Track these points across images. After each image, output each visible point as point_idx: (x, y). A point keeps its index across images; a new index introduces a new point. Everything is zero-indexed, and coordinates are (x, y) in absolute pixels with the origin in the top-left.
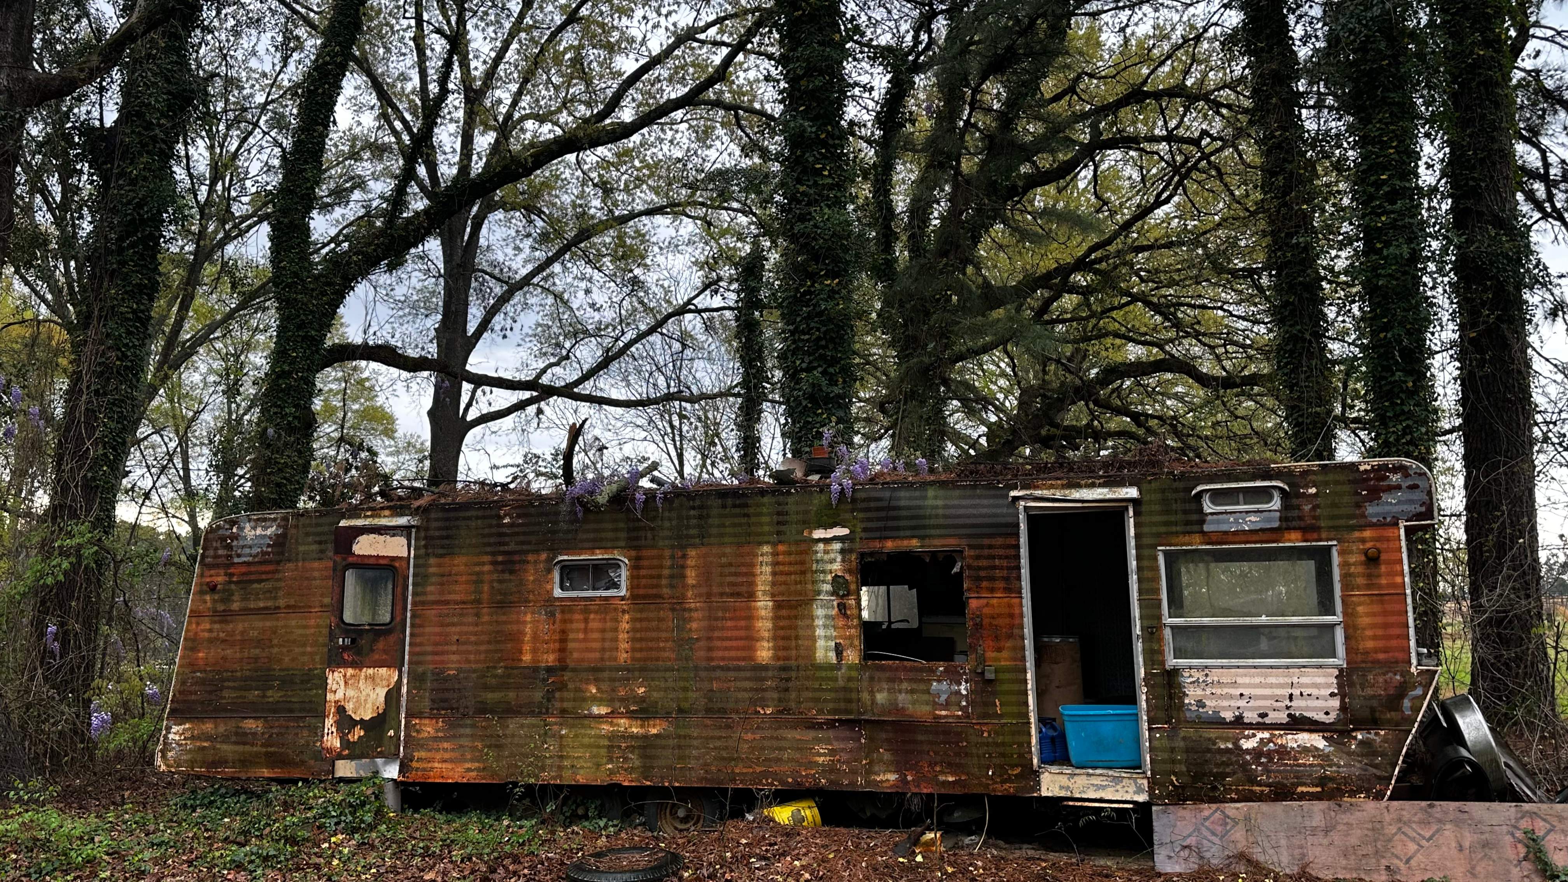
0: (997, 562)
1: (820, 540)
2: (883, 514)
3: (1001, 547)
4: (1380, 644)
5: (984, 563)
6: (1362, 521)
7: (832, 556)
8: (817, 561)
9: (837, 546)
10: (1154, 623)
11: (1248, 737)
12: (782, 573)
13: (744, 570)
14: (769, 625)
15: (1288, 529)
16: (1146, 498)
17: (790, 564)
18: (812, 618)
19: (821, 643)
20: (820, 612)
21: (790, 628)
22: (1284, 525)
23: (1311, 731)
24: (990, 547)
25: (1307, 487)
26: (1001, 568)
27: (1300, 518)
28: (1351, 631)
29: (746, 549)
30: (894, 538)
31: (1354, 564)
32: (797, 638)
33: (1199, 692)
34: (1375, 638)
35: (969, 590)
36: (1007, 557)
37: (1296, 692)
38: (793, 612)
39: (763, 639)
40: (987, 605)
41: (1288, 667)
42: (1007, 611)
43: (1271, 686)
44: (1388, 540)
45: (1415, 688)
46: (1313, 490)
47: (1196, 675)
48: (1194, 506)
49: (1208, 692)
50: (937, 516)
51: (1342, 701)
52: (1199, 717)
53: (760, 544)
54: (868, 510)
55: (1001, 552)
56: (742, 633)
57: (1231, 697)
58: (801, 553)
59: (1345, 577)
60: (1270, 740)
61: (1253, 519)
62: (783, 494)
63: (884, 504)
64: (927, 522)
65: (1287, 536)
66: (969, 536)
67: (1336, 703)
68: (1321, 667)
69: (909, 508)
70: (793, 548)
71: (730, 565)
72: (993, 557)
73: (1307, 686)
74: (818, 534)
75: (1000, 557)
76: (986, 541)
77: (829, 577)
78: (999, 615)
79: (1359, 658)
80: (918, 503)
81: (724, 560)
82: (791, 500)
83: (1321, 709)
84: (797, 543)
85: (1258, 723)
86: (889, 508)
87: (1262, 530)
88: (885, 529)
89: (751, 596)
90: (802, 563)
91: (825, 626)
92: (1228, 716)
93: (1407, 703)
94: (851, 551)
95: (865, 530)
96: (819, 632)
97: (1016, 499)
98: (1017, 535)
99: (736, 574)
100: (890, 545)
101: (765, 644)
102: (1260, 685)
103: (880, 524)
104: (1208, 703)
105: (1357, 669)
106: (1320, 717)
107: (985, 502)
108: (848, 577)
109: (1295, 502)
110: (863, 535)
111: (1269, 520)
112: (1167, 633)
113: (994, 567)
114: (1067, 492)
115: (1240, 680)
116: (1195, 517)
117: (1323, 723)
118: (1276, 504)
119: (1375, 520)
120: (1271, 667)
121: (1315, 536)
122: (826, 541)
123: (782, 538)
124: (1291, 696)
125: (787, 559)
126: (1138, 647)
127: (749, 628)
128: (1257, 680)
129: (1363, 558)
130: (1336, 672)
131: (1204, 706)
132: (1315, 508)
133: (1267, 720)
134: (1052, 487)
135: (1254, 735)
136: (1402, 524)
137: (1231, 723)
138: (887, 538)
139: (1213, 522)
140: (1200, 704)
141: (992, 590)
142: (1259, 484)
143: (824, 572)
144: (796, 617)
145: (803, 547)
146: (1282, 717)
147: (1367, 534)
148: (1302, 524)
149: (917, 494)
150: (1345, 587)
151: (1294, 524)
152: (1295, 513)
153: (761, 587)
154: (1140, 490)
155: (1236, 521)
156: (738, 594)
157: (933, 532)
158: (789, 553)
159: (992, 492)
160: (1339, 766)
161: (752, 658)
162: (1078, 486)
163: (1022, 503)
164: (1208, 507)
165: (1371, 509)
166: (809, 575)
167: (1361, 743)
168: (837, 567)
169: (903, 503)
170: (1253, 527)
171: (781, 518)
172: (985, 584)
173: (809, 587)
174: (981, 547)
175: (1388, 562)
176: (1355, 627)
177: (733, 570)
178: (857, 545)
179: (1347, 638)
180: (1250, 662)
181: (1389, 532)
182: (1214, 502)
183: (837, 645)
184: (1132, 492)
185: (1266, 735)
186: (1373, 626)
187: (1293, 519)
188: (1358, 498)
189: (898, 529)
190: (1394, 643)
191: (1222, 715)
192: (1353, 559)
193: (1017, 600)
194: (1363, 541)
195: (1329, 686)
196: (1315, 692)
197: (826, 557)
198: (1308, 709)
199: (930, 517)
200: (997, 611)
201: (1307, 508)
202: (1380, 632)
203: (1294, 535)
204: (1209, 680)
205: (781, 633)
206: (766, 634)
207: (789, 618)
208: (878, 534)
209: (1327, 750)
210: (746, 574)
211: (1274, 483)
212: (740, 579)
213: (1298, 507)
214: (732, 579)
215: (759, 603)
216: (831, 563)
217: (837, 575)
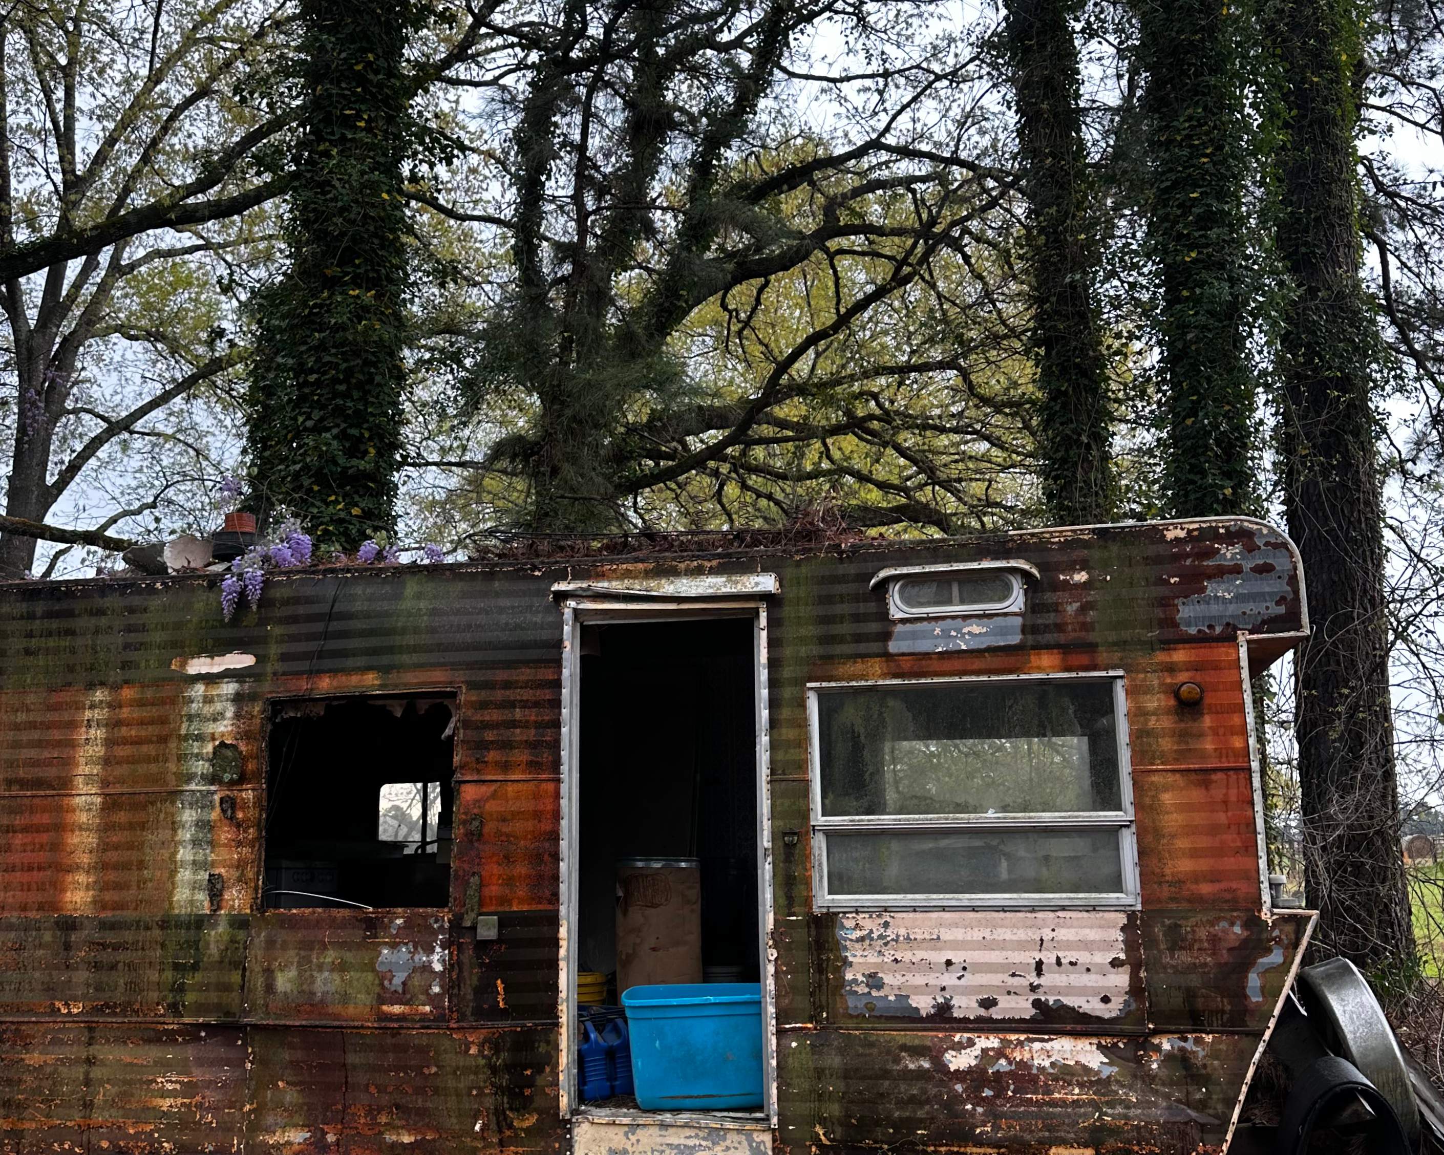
0: (518, 714)
1: (199, 678)
2: (319, 627)
3: (526, 685)
4: (1203, 865)
5: (494, 715)
6: (1170, 633)
7: (218, 706)
8: (190, 718)
9: (229, 688)
10: (794, 824)
11: (959, 1047)
12: (125, 742)
13: (56, 735)
14: (91, 839)
15: (1038, 647)
16: (791, 594)
17: (142, 723)
18: (175, 826)
19: (185, 875)
20: (188, 816)
21: (130, 846)
22: (1030, 639)
23: (1076, 1034)
24: (507, 685)
25: (1072, 568)
26: (525, 725)
27: (1059, 627)
28: (1149, 838)
29: (65, 697)
30: (334, 672)
31: (1154, 713)
32: (141, 865)
33: (873, 958)
34: (1194, 853)
35: (462, 767)
36: (536, 704)
37: (1049, 958)
38: (140, 816)
39: (78, 867)
40: (494, 796)
41: (1033, 909)
42: (527, 805)
43: (1002, 945)
44: (1216, 666)
45: (1269, 951)
46: (1081, 577)
47: (869, 924)
48: (872, 607)
49: (888, 959)
50: (416, 631)
51: (1134, 976)
52: (870, 1007)
53: (91, 686)
54: (293, 620)
55: (527, 694)
56: (43, 857)
57: (930, 966)
58: (163, 702)
59: (1139, 736)
60: (1000, 1053)
61: (976, 629)
62: (140, 591)
63: (324, 608)
64: (398, 640)
65: (1034, 660)
66: (471, 666)
67: (1121, 979)
68: (1094, 908)
69: (367, 615)
70: (149, 694)
71: (33, 726)
72: (511, 705)
73: (1069, 946)
74: (198, 666)
75: (525, 704)
76: (501, 675)
77: (209, 748)
78: (516, 815)
79: (1166, 892)
80: (385, 606)
81: (21, 717)
82: (155, 603)
83: (1093, 991)
84: (157, 683)
85: (979, 1019)
86: (330, 616)
87: (990, 650)
88: (321, 655)
89: (64, 784)
90: (163, 721)
91: (196, 843)
92: (924, 1004)
93: (1254, 980)
94: (252, 697)
95: (284, 657)
96: (185, 854)
97: (562, 596)
98: (557, 663)
99: (39, 744)
100: (325, 685)
101: (82, 878)
102: (985, 945)
103: (312, 646)
104: (888, 979)
105: (1162, 913)
106: (1092, 1006)
107: (505, 602)
108: (243, 747)
109: (1050, 597)
110: (279, 667)
111: (1003, 631)
112: (819, 844)
113: (513, 724)
114: (653, 583)
115: (947, 935)
116: (874, 627)
117: (1099, 1019)
118: (1016, 601)
119: (1193, 631)
120: (1004, 909)
121: (1085, 659)
122: (210, 679)
123: (131, 674)
124: (1039, 966)
125: (137, 713)
126: (766, 870)
127: (56, 847)
128: (976, 935)
129: (1172, 702)
130: (1122, 919)
131: (880, 985)
132: (1084, 609)
133: (996, 1013)
134: (627, 574)
135: (971, 1043)
136: (1243, 638)
137: (930, 1018)
138: (320, 672)
139: (904, 637)
140: (873, 980)
141: (506, 767)
142: (986, 564)
143: (200, 738)
144: (143, 826)
145: (167, 691)
146: (1022, 1007)
147: (1180, 656)
148: (1062, 638)
149: (387, 588)
150: (1139, 756)
151: (1049, 638)
152: (1051, 618)
153: (84, 769)
154: (781, 581)
155: (946, 634)
156: (39, 783)
157: (406, 658)
158: (141, 703)
159: (522, 586)
160: (1128, 1105)
161: (54, 906)
162: (672, 573)
163: (572, 603)
164: (897, 608)
165: (1186, 611)
166: (173, 745)
167: (1169, 1058)
168: (224, 727)
169: (358, 606)
170: (974, 645)
171: (133, 637)
172: (492, 756)
173: (172, 767)
174: (489, 685)
175: (1217, 711)
176: (1158, 833)
177: (36, 735)
178: (267, 688)
179: (1143, 853)
180: (965, 898)
181: (1221, 652)
182: (908, 601)
183: (213, 880)
184: (767, 583)
185: (993, 1042)
186: (1191, 830)
187: (1046, 628)
188: (1162, 591)
189: (344, 654)
190: (1229, 863)
191: (914, 1002)
192: (1152, 703)
193: (551, 786)
194: (1171, 668)
195: (1108, 945)
196: (1083, 957)
197: (208, 710)
198: (1070, 990)
199: (403, 631)
200: (514, 806)
201: (1072, 608)
202: (1204, 842)
203: (1046, 659)
204: (890, 933)
205: (113, 856)
206: (86, 859)
207: (131, 826)
208: (305, 665)
209: (1107, 1072)
210: (59, 744)
211: (1013, 563)
212: (46, 754)
213: (1056, 608)
214: (32, 753)
215: (77, 800)
216: (215, 720)
217: (223, 744)
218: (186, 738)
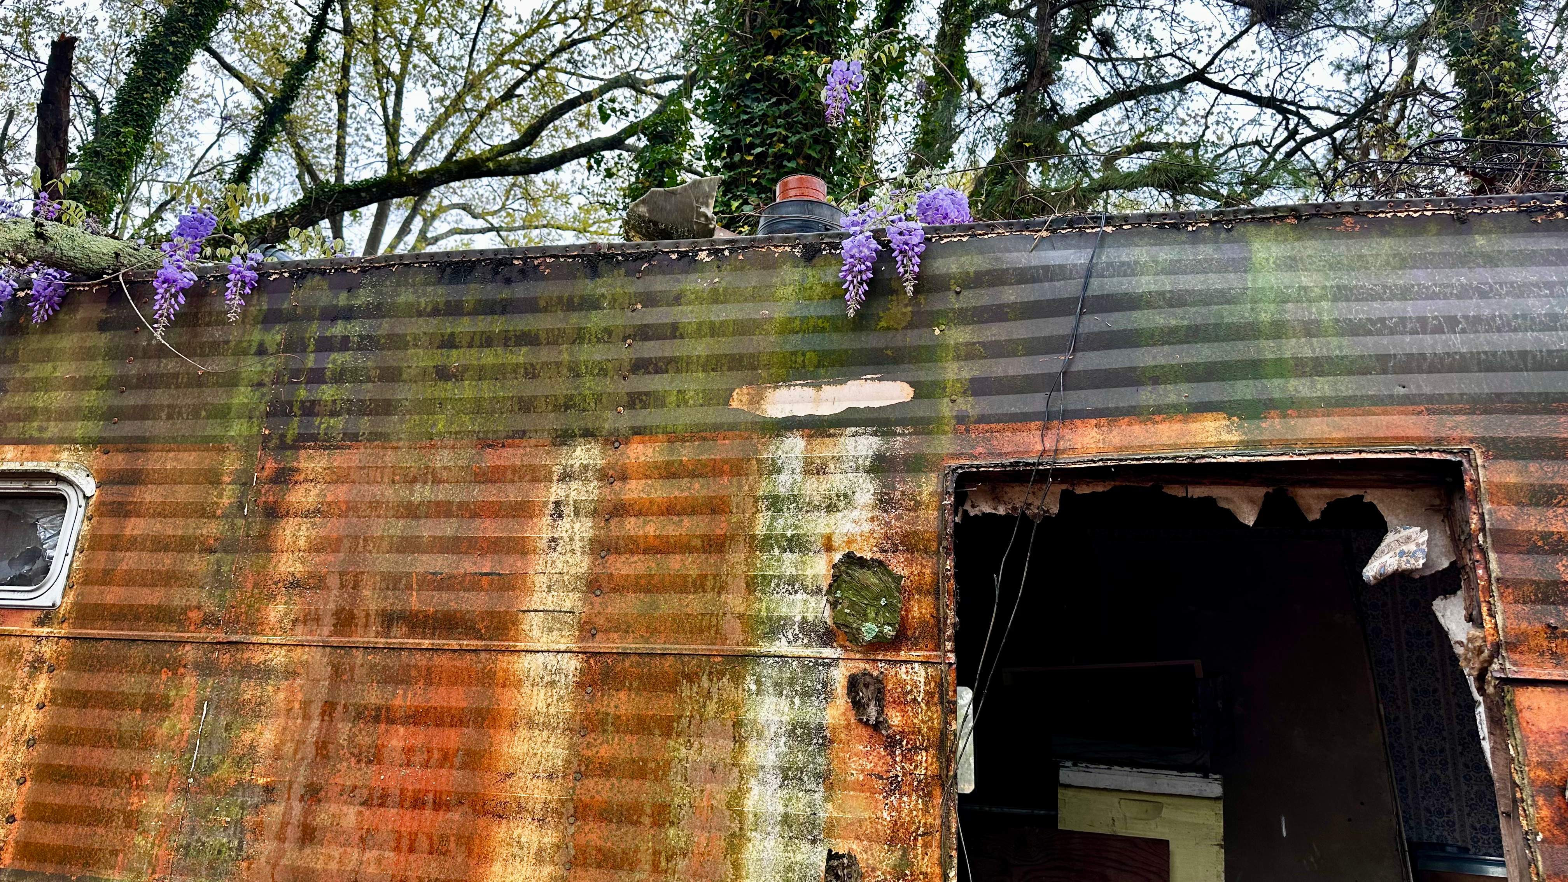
1: (791, 425)
2: (1058, 327)
7: (837, 481)
8: (775, 503)
9: (859, 447)
12: (632, 546)
13: (489, 528)
14: (553, 750)
18: (740, 733)
21: (638, 771)
29: (511, 457)
30: (1108, 414)
38: (660, 707)
39: (523, 809)
50: (1310, 329)
53: (565, 439)
54: (992, 314)
56: (446, 780)
63: (1068, 290)
64: (1263, 351)
69: (1175, 301)
70: (685, 455)
71: (443, 510)
74: (788, 402)
80: (1214, 283)
81: (422, 492)
86: (1084, 305)
88: (1072, 381)
89: (501, 629)
90: (719, 508)
91: (789, 774)
94: (916, 468)
95: (981, 388)
99: (455, 546)
100: (1086, 442)
103: (1046, 365)
110: (970, 406)
122: (818, 428)
123: (648, 416)
125: (657, 494)
138: (1068, 416)
143: (798, 543)
144: (668, 728)
145: (727, 446)
153: (542, 598)
156: (453, 623)
157: (1299, 387)
158: (667, 473)
166: (737, 558)
168: (854, 524)
169: (1147, 285)
171: (651, 349)
173: (734, 602)
177: (448, 529)
178: (948, 448)
189: (1129, 377)
197: (813, 490)
199: (1278, 330)
205: (600, 789)
206: (539, 792)
207: (642, 726)
208: (1037, 402)
210: (495, 546)
214: (439, 563)
215: (526, 663)
216: (831, 508)
217: (851, 560)
218: (767, 543)
